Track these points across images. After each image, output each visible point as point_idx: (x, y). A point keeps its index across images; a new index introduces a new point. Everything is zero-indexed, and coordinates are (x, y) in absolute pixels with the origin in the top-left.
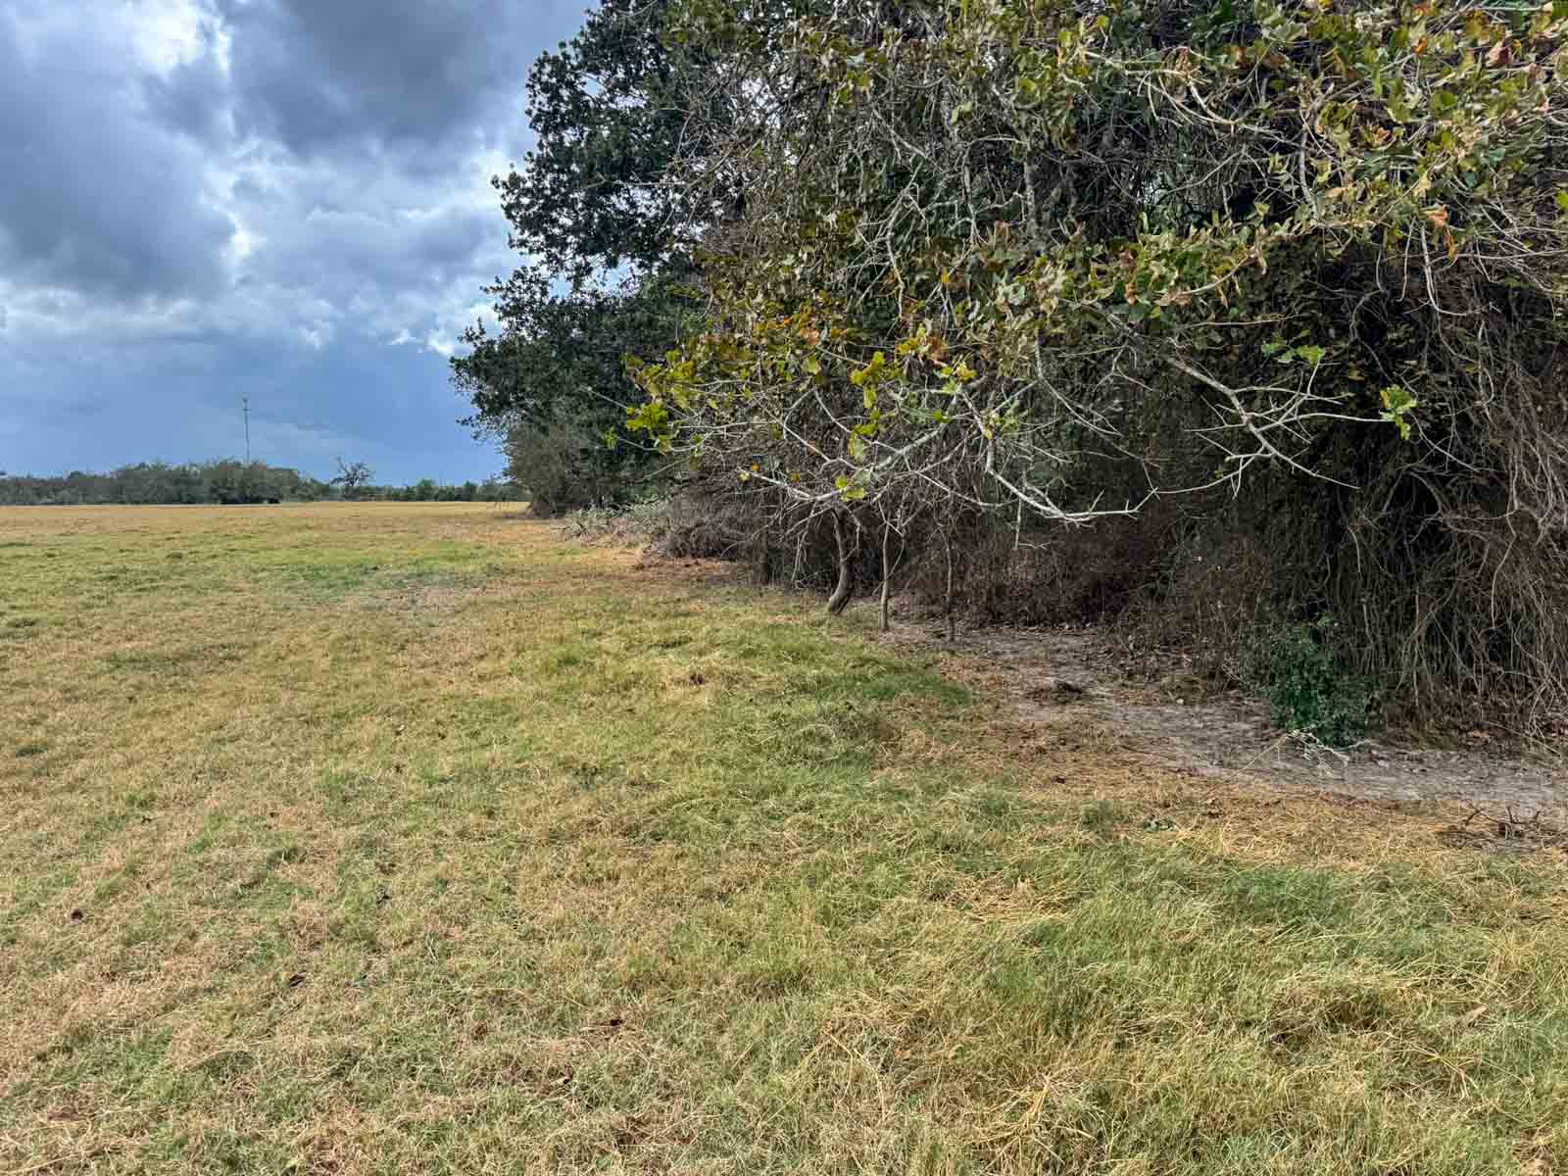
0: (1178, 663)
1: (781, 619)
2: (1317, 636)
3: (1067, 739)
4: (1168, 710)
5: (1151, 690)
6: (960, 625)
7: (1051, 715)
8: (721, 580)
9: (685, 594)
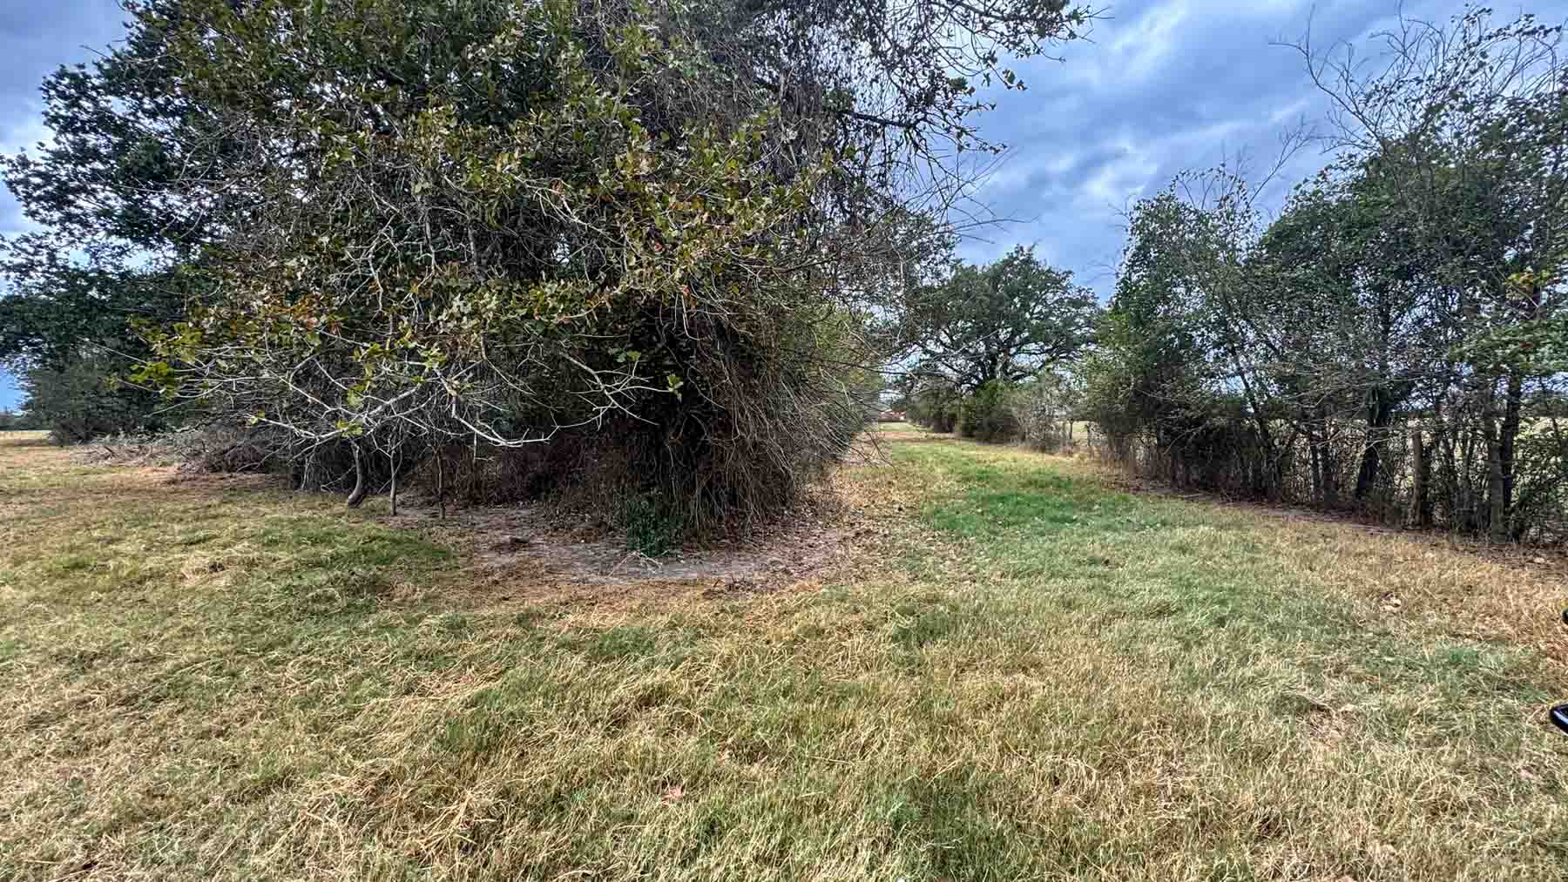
0: (583, 519)
1: (307, 514)
2: (650, 499)
3: (514, 573)
4: (575, 547)
5: (567, 536)
6: (449, 509)
7: (506, 559)
8: (255, 488)
9: (215, 502)
